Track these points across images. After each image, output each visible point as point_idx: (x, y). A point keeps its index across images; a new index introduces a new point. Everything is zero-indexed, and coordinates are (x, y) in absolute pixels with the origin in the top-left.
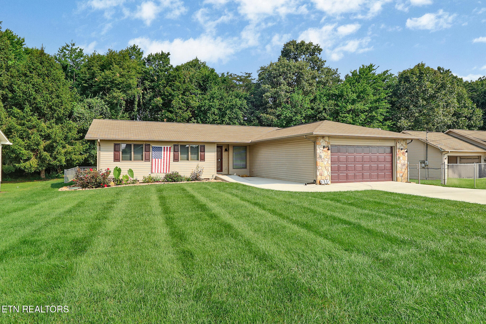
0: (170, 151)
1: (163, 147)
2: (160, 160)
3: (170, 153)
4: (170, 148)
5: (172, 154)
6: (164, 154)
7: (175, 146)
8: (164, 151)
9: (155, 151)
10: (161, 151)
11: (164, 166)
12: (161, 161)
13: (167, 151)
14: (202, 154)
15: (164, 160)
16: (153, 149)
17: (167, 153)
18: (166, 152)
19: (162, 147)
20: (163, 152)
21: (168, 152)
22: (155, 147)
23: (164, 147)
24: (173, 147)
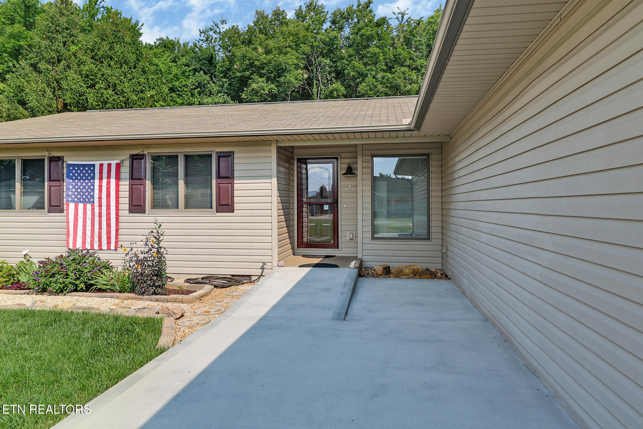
0: (118, 178)
1: (97, 164)
2: (89, 206)
3: (117, 186)
4: (118, 166)
5: (125, 186)
6: (100, 186)
7: (133, 158)
8: (101, 179)
9: (76, 178)
10: (93, 178)
11: (100, 228)
12: (93, 210)
13: (109, 177)
14: (224, 184)
15: (100, 206)
16: (69, 171)
17: (108, 183)
18: (105, 181)
19: (94, 166)
20: (97, 182)
21: (113, 181)
22: (74, 166)
23: (101, 165)
24: (127, 163)
